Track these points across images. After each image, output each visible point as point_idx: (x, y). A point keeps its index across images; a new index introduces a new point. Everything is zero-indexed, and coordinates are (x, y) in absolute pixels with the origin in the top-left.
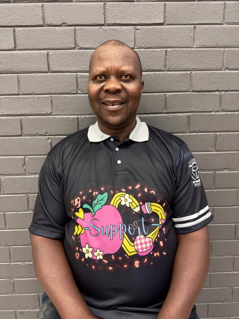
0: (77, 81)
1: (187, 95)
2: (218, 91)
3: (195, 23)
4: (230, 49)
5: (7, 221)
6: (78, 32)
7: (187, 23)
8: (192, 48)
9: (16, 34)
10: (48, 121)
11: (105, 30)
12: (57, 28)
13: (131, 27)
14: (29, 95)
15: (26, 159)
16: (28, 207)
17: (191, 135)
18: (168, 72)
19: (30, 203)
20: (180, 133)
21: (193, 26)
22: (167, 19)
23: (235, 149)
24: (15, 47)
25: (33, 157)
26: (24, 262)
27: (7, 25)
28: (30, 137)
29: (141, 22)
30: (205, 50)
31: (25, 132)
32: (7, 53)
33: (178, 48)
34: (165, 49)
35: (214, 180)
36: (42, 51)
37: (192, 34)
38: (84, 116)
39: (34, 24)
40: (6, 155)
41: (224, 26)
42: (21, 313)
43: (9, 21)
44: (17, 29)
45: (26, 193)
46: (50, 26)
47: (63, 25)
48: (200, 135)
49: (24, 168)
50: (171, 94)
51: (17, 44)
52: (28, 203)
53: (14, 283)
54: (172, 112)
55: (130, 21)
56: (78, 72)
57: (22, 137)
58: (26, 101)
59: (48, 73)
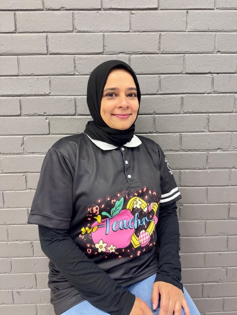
0: (75, 63)
1: (181, 76)
2: (210, 73)
3: (188, 8)
4: (221, 33)
5: (5, 199)
6: (76, 16)
7: (180, 8)
8: (185, 32)
9: (17, 17)
10: (46, 101)
11: (102, 14)
12: (56, 12)
13: (126, 12)
14: (28, 76)
15: (25, 139)
16: (27, 186)
17: (185, 116)
18: (162, 55)
19: (27, 182)
20: (174, 114)
21: (185, 11)
22: (161, 4)
23: (228, 130)
24: (16, 30)
25: (31, 136)
26: (21, 241)
27: (8, 9)
28: (29, 117)
29: (136, 7)
30: (198, 34)
31: (24, 112)
32: (8, 36)
33: (171, 31)
34: (160, 33)
35: (208, 160)
36: (42, 34)
37: (185, 19)
38: (81, 97)
39: (34, 8)
40: (5, 134)
41: (216, 11)
42: (18, 293)
43: (9, 5)
44: (18, 13)
45: (25, 172)
46: (49, 10)
47: (62, 9)
48: (193, 116)
49: (23, 147)
50: (165, 75)
51: (18, 27)
52: (26, 182)
53: (11, 262)
54: (166, 93)
55: (125, 5)
56: (75, 54)
57: (22, 117)
58: (26, 82)
59: (47, 55)
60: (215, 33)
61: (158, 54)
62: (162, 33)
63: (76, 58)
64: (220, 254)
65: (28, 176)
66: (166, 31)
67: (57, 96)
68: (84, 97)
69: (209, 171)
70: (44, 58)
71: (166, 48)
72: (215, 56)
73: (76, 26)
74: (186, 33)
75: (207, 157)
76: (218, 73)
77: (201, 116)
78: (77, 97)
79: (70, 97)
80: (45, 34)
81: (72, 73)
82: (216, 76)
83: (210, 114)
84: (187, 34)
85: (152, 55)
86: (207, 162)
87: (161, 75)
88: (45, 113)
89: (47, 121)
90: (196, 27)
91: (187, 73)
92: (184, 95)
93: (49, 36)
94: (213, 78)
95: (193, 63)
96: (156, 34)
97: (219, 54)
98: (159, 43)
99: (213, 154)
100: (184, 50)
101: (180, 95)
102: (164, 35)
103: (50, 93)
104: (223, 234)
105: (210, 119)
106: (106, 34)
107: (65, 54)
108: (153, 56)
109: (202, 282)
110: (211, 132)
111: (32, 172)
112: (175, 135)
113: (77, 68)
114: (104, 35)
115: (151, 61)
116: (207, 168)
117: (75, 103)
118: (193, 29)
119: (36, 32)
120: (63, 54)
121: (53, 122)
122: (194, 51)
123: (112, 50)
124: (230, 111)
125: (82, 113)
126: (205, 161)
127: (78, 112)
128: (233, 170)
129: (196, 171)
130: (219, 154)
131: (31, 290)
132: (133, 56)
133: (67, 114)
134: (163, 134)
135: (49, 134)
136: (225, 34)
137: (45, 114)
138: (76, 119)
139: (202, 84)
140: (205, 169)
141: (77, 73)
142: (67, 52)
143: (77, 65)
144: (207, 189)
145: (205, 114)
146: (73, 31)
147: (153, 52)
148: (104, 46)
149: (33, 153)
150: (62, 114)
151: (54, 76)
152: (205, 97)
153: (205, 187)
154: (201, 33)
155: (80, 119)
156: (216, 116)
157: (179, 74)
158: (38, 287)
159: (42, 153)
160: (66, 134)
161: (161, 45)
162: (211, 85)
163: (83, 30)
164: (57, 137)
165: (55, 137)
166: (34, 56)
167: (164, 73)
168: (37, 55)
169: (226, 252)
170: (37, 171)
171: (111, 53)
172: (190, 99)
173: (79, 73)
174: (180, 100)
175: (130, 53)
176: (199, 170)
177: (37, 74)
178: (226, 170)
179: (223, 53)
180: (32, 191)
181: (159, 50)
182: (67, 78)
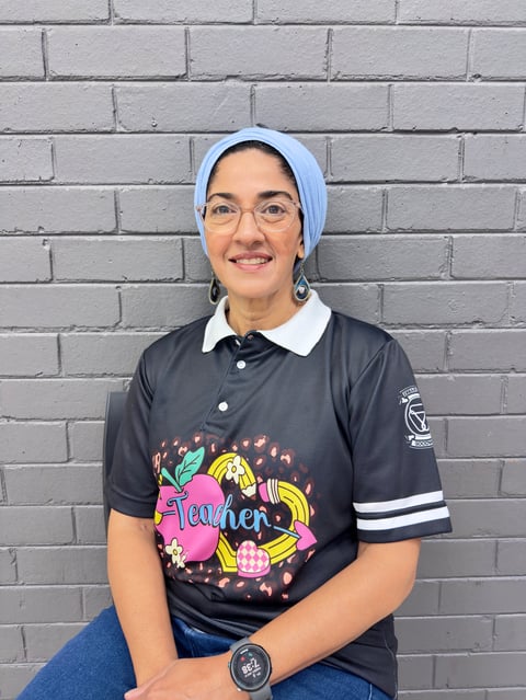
60: (468, 29)
61: (325, 80)
62: (335, 28)
63: (118, 90)
66: (344, 23)
67: (71, 184)
68: (138, 187)
69: (451, 377)
70: (39, 89)
71: (345, 66)
72: (469, 87)
73: (118, 9)
74: (394, 28)
75: (448, 342)
76: (475, 132)
77: (431, 239)
78: (119, 187)
79: (101, 188)
80: (38, 28)
81: (109, 129)
82: (469, 138)
83: (455, 236)
84: (397, 31)
85: (310, 84)
86: (447, 355)
87: (331, 135)
88: (40, 228)
89: (47, 248)
90: (418, 14)
91: (396, 132)
92: (388, 187)
93: (49, 34)
94: (462, 144)
95: (413, 106)
96: (318, 30)
97: (477, 83)
98: (327, 52)
99: (460, 335)
100: (390, 72)
101: (379, 187)
102: (340, 32)
103: (53, 178)
104: (487, 533)
105: (455, 248)
106: (192, 28)
107: (90, 79)
108: (312, 88)
109: (432, 651)
110: (456, 279)
111: (10, 377)
112: (365, 288)
113: (121, 115)
114: (187, 32)
115: (305, 98)
116: (446, 369)
117: (116, 203)
118: (413, 18)
119: (15, 24)
120: (85, 79)
121: (61, 251)
122: (414, 73)
123: (207, 70)
124: (506, 228)
125: (133, 229)
126: (442, 353)
127: (125, 226)
128: (512, 375)
130: (479, 334)
131: (13, 666)
132: (261, 86)
133: (95, 230)
134: (337, 284)
135: (50, 281)
136: (494, 32)
137: (41, 232)
138: (119, 243)
139: (434, 158)
140: (441, 372)
141: (120, 129)
142: (95, 73)
143: (120, 107)
144: (447, 421)
145: (442, 235)
146: (109, 20)
147: (311, 76)
148: (188, 60)
149: (12, 328)
150: (82, 230)
151: (64, 136)
152: (441, 190)
153: (441, 418)
154: (432, 28)
155: (130, 243)
156: (468, 239)
157: (377, 131)
158: (29, 659)
159: (36, 330)
160: (93, 282)
161: (333, 58)
162: (456, 161)
163: (134, 17)
164: (71, 289)
165: (66, 288)
166: (11, 84)
167: (339, 128)
168: (19, 81)
169: (493, 578)
170: (23, 373)
171: (205, 77)
172: (405, 198)
173: (125, 127)
174: (381, 197)
175: (253, 77)
176: (427, 376)
177: (22, 129)
178: (493, 375)
179: (488, 81)
180: (12, 422)
181: (326, 70)
182: (96, 141)
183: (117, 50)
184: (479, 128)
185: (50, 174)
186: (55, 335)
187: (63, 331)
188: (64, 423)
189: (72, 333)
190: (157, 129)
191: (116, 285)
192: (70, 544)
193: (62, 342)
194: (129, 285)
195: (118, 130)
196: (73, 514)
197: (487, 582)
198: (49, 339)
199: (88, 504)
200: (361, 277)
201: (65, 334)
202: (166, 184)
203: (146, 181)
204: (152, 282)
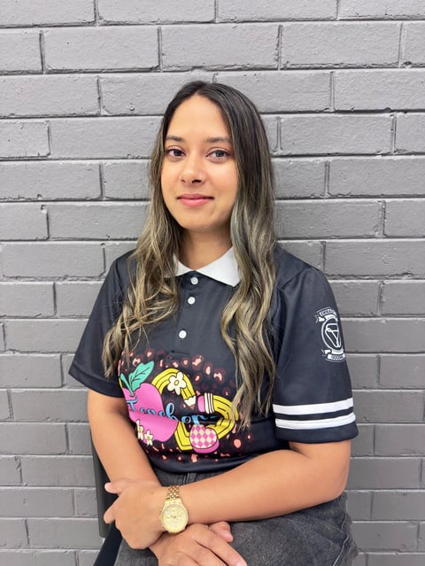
60: (400, 22)
61: (276, 69)
62: (285, 24)
63: (101, 81)
64: (404, 494)
65: (7, 324)
66: (293, 20)
67: (64, 159)
68: (119, 161)
69: (383, 320)
70: (37, 80)
71: (293, 57)
72: (401, 72)
73: (102, 13)
74: (336, 23)
75: (381, 291)
76: (406, 111)
77: (367, 203)
78: (104, 161)
79: (88, 162)
80: (37, 31)
81: (94, 113)
82: (400, 116)
83: (387, 200)
84: (339, 26)
85: (263, 73)
86: (381, 302)
87: (281, 116)
88: (39, 195)
89: (44, 212)
90: (358, 11)
91: (336, 112)
92: (330, 159)
93: (45, 35)
94: (394, 122)
95: (352, 89)
96: (270, 27)
97: (408, 69)
98: (278, 45)
99: (391, 285)
100: (331, 61)
101: (322, 159)
102: (289, 28)
103: (49, 154)
104: (413, 452)
105: (388, 211)
106: (163, 27)
107: (79, 72)
108: (265, 75)
110: (388, 237)
111: (16, 317)
112: (309, 244)
113: (104, 102)
114: (159, 31)
115: (259, 84)
116: (379, 314)
117: (101, 175)
118: (352, 14)
119: (18, 27)
120: (75, 72)
121: (56, 214)
122: (353, 62)
123: (177, 62)
125: (115, 197)
126: (376, 300)
127: (108, 193)
129: (354, 319)
130: (407, 284)
131: (19, 551)
132: (222, 75)
133: (84, 197)
135: (47, 239)
136: (423, 24)
137: (40, 199)
138: (103, 208)
139: (370, 134)
140: (375, 316)
141: (104, 112)
142: (84, 67)
143: (104, 95)
144: (379, 358)
145: (376, 200)
146: (94, 22)
147: (264, 65)
148: (160, 54)
149: (17, 278)
150: (73, 197)
151: (58, 119)
152: (376, 161)
153: (374, 355)
154: (369, 22)
155: (112, 207)
156: (400, 203)
157: (321, 112)
158: (31, 546)
159: (36, 279)
160: (83, 240)
161: (283, 50)
162: (389, 136)
163: (115, 20)
164: (64, 245)
165: (60, 245)
166: (15, 77)
167: (288, 110)
168: (21, 74)
169: (418, 491)
170: (26, 315)
171: (174, 69)
172: (344, 168)
173: (108, 111)
174: (323, 168)
175: (214, 68)
176: (362, 319)
177: (23, 114)
178: (419, 319)
179: (418, 67)
180: (17, 354)
181: (277, 60)
182: (85, 123)
183: (101, 47)
184: (409, 108)
185: (47, 151)
186: (52, 283)
187: (58, 280)
188: (59, 355)
189: (65, 282)
190: (135, 112)
191: (101, 242)
192: (64, 454)
193: (57, 289)
194: (111, 243)
195: (102, 114)
196: (66, 429)
197: (413, 493)
198: (47, 286)
199: (79, 421)
200: (307, 236)
201: (59, 283)
202: (142, 158)
203: (125, 156)
204: (130, 240)
